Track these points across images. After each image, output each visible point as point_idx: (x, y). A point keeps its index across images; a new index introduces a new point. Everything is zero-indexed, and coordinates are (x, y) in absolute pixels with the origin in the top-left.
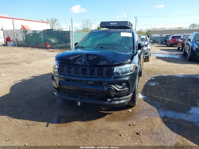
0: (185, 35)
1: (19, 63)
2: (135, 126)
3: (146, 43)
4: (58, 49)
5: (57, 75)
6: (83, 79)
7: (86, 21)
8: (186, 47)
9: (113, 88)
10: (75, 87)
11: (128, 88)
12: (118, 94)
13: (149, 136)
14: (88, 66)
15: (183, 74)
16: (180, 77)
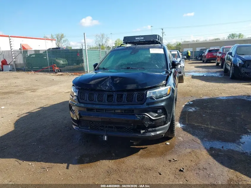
0: (225, 48)
1: (22, 91)
2: (176, 162)
3: (179, 60)
4: (69, 72)
5: (76, 103)
6: (109, 107)
7: (100, 36)
8: (227, 62)
9: (147, 116)
10: (100, 117)
11: (164, 115)
12: (153, 123)
13: (195, 172)
14: (114, 91)
15: (227, 96)
16: (224, 99)
